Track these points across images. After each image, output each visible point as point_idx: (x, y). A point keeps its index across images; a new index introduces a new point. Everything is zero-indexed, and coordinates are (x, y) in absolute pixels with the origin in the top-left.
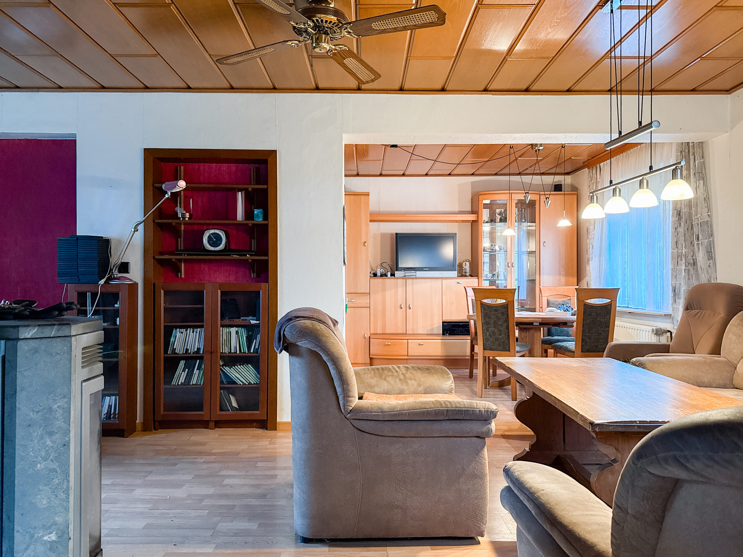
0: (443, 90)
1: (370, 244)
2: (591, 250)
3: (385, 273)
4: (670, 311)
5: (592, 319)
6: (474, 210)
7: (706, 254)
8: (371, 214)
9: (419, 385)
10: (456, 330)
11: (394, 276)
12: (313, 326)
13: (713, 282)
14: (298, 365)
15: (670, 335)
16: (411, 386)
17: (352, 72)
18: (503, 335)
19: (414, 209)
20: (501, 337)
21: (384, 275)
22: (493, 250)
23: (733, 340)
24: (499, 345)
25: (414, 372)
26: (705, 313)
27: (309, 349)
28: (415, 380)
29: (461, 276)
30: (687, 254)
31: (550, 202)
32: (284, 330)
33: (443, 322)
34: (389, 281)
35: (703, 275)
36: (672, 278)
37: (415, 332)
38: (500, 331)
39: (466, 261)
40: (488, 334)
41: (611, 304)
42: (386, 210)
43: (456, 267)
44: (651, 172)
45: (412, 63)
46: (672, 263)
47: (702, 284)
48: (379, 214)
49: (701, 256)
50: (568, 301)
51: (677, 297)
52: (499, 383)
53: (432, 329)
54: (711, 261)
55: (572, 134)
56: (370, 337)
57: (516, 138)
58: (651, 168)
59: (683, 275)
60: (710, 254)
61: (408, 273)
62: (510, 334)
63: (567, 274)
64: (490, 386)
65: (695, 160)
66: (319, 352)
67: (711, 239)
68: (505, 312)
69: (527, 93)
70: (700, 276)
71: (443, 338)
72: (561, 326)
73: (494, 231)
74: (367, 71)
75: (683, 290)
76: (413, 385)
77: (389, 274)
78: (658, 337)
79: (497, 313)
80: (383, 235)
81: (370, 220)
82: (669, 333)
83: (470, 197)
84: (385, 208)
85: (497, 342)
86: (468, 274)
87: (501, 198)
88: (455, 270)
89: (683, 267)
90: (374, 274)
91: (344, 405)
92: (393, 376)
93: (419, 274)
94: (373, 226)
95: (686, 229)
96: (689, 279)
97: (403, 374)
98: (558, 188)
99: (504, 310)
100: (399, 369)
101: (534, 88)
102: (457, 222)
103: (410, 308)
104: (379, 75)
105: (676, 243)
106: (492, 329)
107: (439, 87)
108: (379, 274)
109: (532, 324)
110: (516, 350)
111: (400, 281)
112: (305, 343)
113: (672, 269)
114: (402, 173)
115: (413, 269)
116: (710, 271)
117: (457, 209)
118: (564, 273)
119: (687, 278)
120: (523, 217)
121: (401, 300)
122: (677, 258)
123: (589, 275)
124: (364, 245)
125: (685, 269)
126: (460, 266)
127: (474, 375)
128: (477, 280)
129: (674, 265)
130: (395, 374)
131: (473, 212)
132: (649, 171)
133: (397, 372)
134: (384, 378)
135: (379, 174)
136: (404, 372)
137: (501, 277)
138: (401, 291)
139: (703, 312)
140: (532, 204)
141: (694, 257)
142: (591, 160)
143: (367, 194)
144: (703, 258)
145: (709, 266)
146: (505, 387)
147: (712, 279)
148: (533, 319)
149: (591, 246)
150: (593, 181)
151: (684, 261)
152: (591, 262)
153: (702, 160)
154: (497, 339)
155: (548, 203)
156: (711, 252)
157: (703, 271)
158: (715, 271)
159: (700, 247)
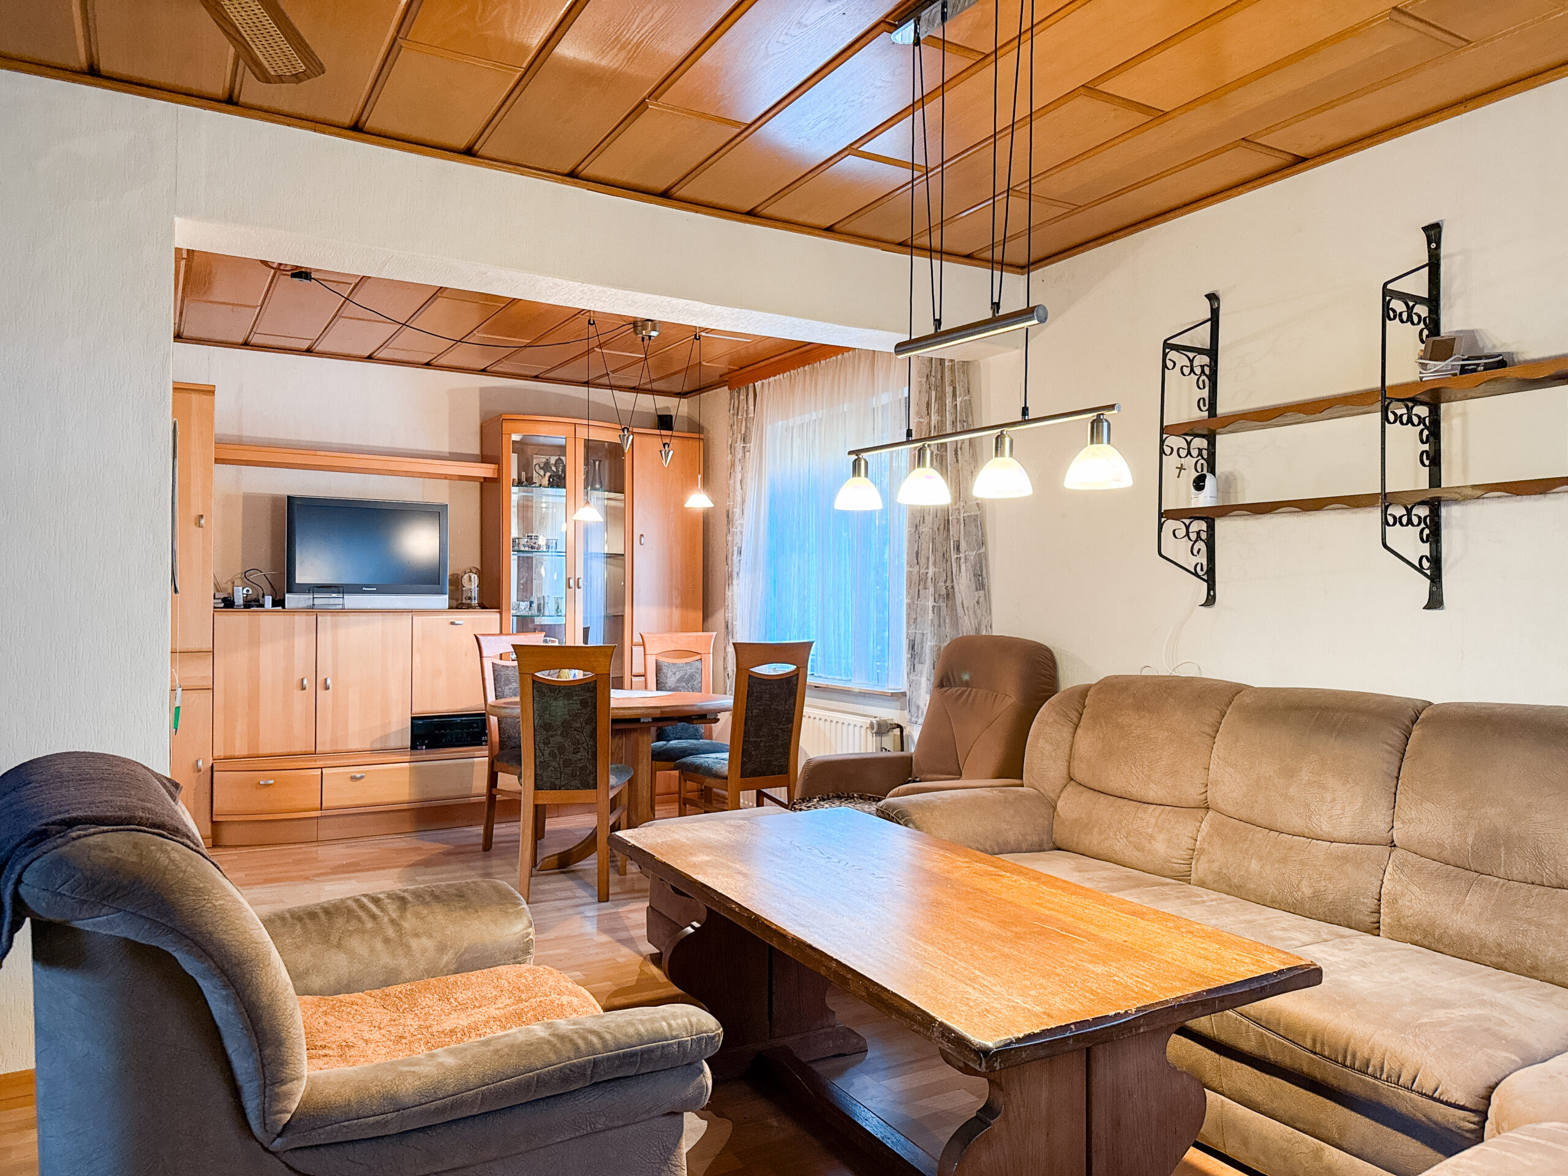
0: (469, 152)
1: (213, 521)
2: (735, 556)
3: (254, 597)
4: (903, 687)
5: (761, 708)
6: (489, 452)
7: (973, 580)
8: (220, 443)
9: (442, 949)
10: (444, 735)
11: (284, 607)
12: (140, 856)
13: (984, 634)
14: (74, 999)
15: (899, 733)
16: (418, 955)
17: (240, 39)
18: (583, 754)
19: (306, 436)
20: (578, 756)
21: (252, 603)
22: (532, 547)
23: (1046, 753)
24: (573, 776)
25: (425, 912)
26: (976, 695)
27: (126, 939)
28: (430, 936)
29: (457, 608)
30: (937, 575)
31: (671, 453)
32: (19, 881)
33: (413, 718)
34: (268, 620)
35: (966, 618)
36: (908, 623)
37: (340, 748)
38: (577, 743)
39: (471, 572)
40: (547, 752)
41: (798, 674)
42: (260, 435)
43: (444, 584)
44: (1025, 421)
45: (408, 60)
46: (908, 593)
47: (963, 637)
48: (240, 443)
49: (963, 584)
50: (698, 663)
51: (917, 660)
52: (559, 858)
53: (385, 737)
54: (981, 593)
55: (754, 312)
56: (212, 767)
57: (636, 303)
58: (1025, 411)
59: (930, 618)
60: (980, 581)
61: (321, 600)
62: (599, 749)
63: (685, 605)
64: (538, 867)
65: (954, 395)
66: (170, 950)
67: (982, 550)
68: (589, 700)
69: (665, 201)
70: (960, 621)
71: (414, 758)
72: (695, 722)
73: (530, 504)
74: (285, 46)
75: (929, 646)
76: (424, 951)
77: (268, 600)
78: (879, 738)
79: (571, 701)
80: (249, 500)
81: (216, 459)
82: (898, 730)
83: (479, 424)
84: (255, 429)
85: (568, 771)
86: (475, 602)
87: (552, 433)
88: (444, 593)
89: (930, 603)
90: (224, 600)
91: (264, 1114)
92: (364, 932)
93: (352, 601)
94: (224, 474)
95: (936, 529)
96: (939, 625)
97: (392, 921)
98: (665, 422)
99: (588, 694)
100: (378, 906)
101: (683, 192)
102: (446, 478)
103: (327, 688)
104: (321, 66)
105: (917, 554)
106: (559, 739)
107: (463, 144)
108: (239, 600)
109: (636, 720)
110: (611, 784)
111: (300, 620)
112: (109, 922)
113: (909, 606)
114: (305, 345)
115: (333, 589)
116: (978, 611)
117: (445, 448)
118: (678, 601)
119: (936, 623)
120: (597, 478)
121: (301, 666)
122: (917, 584)
123: (730, 607)
124: (200, 526)
125: (933, 607)
126: (456, 582)
127: (494, 840)
128: (498, 616)
129: (912, 598)
130: (369, 925)
131: (484, 459)
132: (1020, 418)
133: (374, 917)
134: (335, 942)
135: (241, 340)
136: (394, 915)
137: (550, 609)
138: (301, 644)
139: (973, 693)
140: (615, 452)
141: (949, 583)
142: (737, 373)
143: (210, 391)
144: (969, 587)
145: (978, 603)
146: (573, 867)
147: (983, 627)
148: (639, 711)
149: (736, 549)
150: (740, 417)
151: (931, 590)
152: (735, 582)
153: (967, 398)
154: (567, 763)
155: (667, 455)
156: (981, 575)
157: (966, 611)
158: (989, 611)
159: (962, 566)
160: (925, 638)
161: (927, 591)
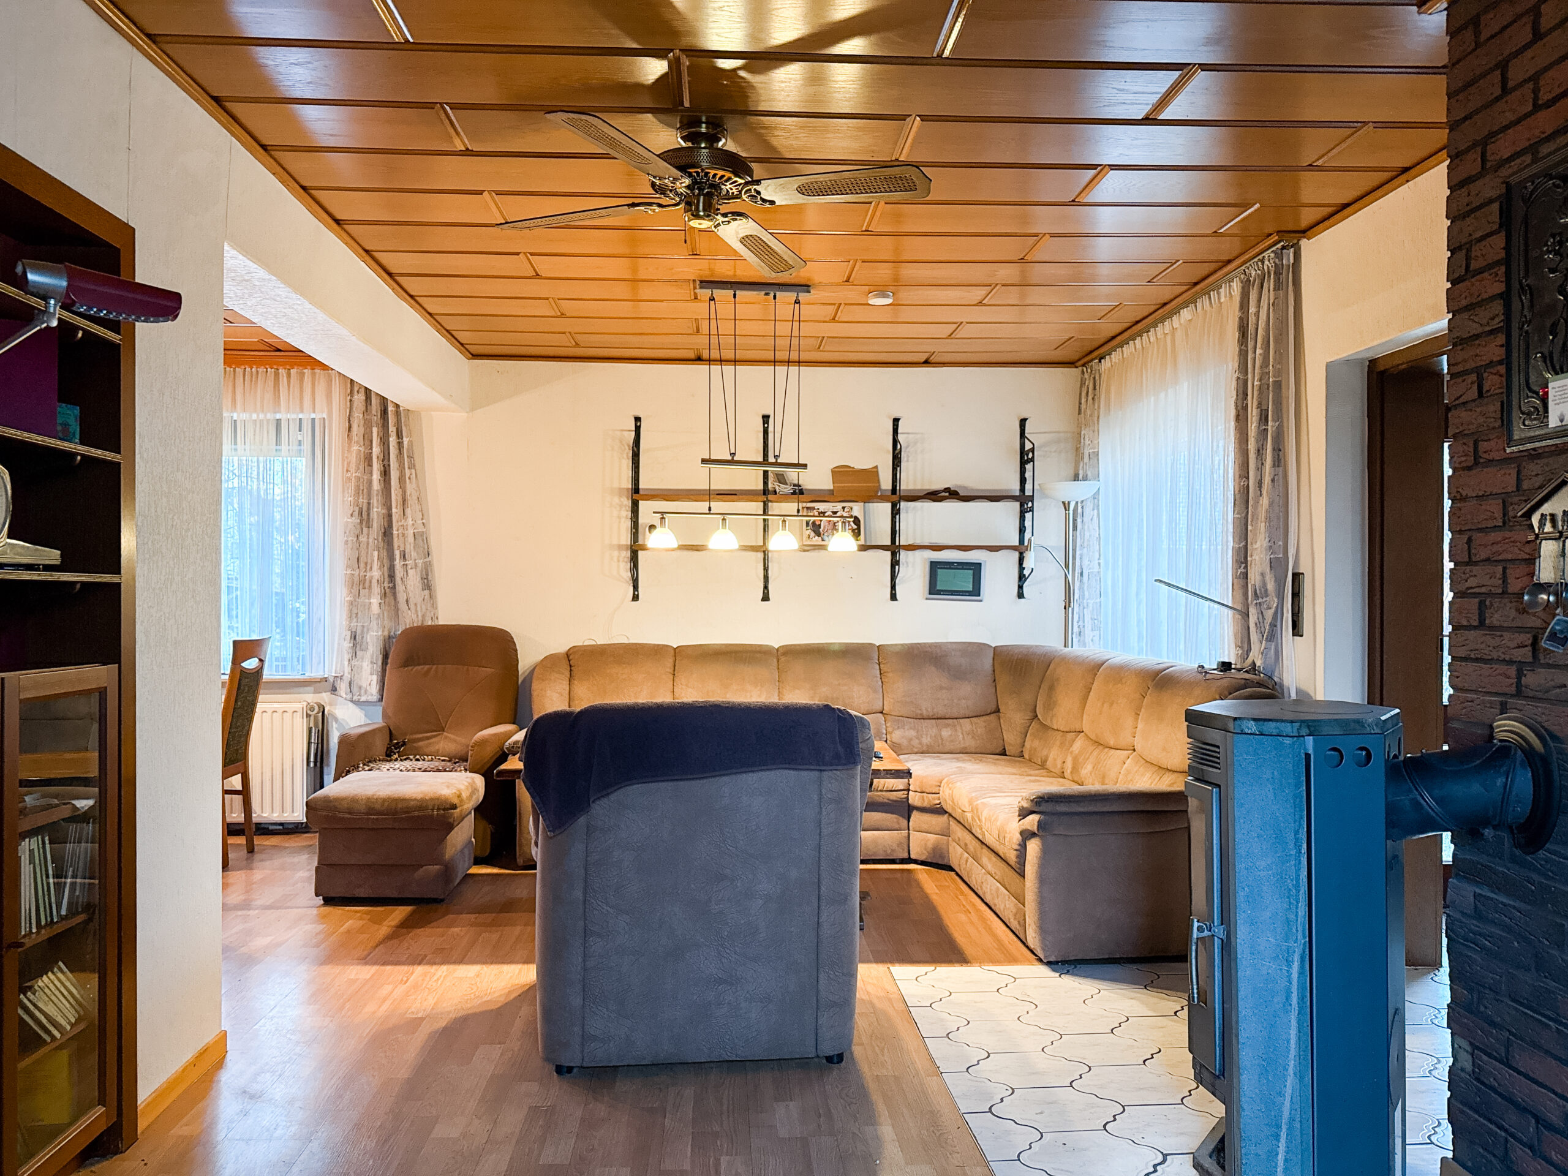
7: (419, 582)
26: (444, 670)
30: (381, 578)
35: (411, 612)
36: (349, 617)
49: (412, 585)
51: (359, 648)
54: (428, 592)
59: (375, 613)
60: (427, 584)
70: (404, 616)
75: (372, 636)
89: (376, 601)
113: (348, 603)
119: (382, 617)
122: (358, 584)
125: (380, 604)
129: (355, 596)
139: (441, 668)
141: (386, 585)
144: (418, 587)
145: (423, 599)
147: (429, 618)
151: (378, 590)
156: (427, 579)
157: (412, 606)
158: (434, 606)
159: (409, 571)
160: (365, 630)
161: (367, 590)
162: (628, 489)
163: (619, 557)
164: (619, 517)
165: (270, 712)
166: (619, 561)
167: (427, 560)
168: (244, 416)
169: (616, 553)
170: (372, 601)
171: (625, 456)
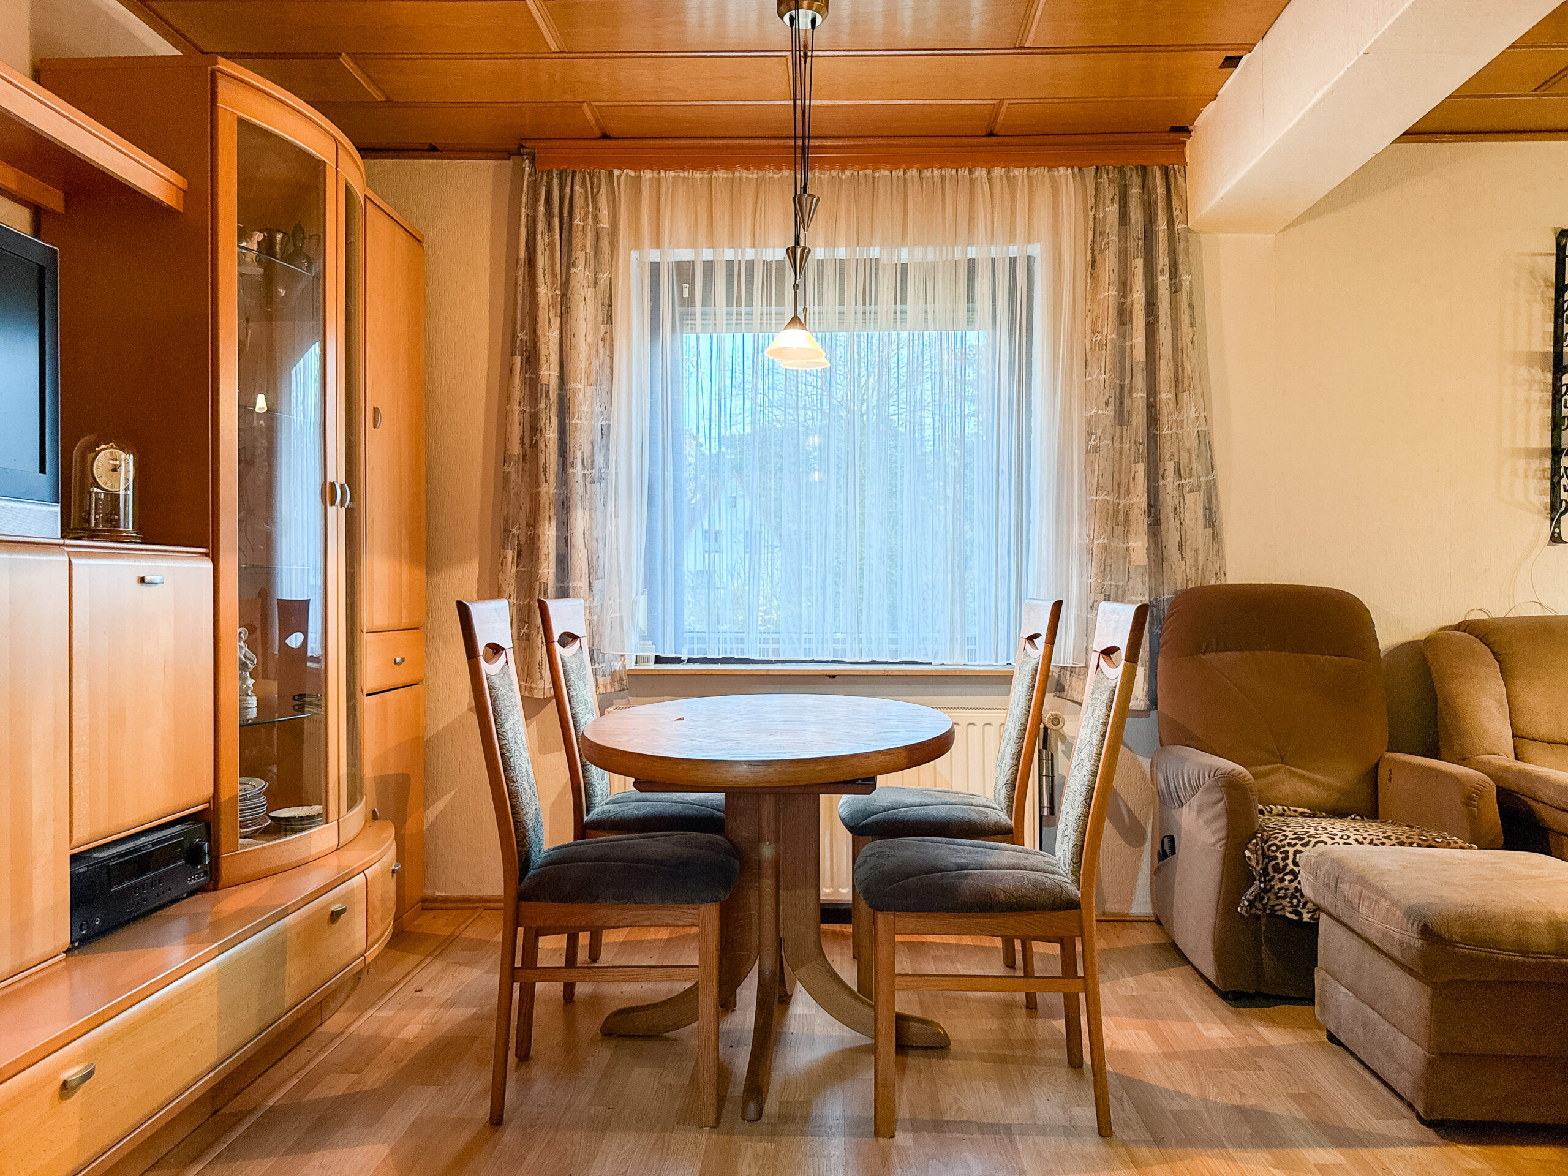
2: (576, 467)
7: (1203, 514)
33: (73, 861)
35: (1185, 563)
36: (1104, 571)
43: (54, 475)
49: (1190, 519)
54: (1209, 531)
70: (1172, 567)
86: (126, 528)
88: (53, 500)
113: (1104, 549)
122: (1113, 518)
128: (209, 563)
144: (1199, 523)
147: (1211, 574)
149: (577, 454)
156: (1211, 509)
157: (1189, 554)
158: (1219, 554)
159: (1187, 496)
160: (1120, 592)
161: (1121, 528)
162: (1544, 354)
163: (1526, 471)
164: (1528, 402)
165: (980, 724)
166: (1526, 477)
167: (1210, 477)
168: (918, 254)
169: (1521, 463)
170: (1132, 544)
171: (1539, 297)
